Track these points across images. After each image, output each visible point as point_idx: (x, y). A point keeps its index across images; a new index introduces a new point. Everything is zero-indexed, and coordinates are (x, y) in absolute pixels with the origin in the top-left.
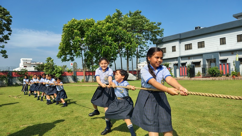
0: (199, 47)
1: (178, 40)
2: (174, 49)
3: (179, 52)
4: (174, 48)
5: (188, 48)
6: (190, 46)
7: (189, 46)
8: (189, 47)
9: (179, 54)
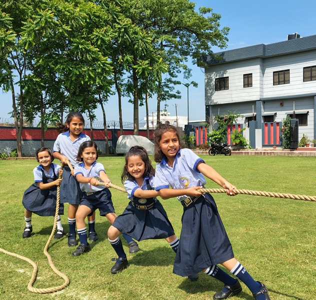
0: (305, 79)
1: (259, 60)
2: (248, 80)
3: (259, 89)
4: (248, 77)
5: (280, 80)
6: (286, 76)
7: (282, 76)
8: (282, 78)
9: (259, 93)
